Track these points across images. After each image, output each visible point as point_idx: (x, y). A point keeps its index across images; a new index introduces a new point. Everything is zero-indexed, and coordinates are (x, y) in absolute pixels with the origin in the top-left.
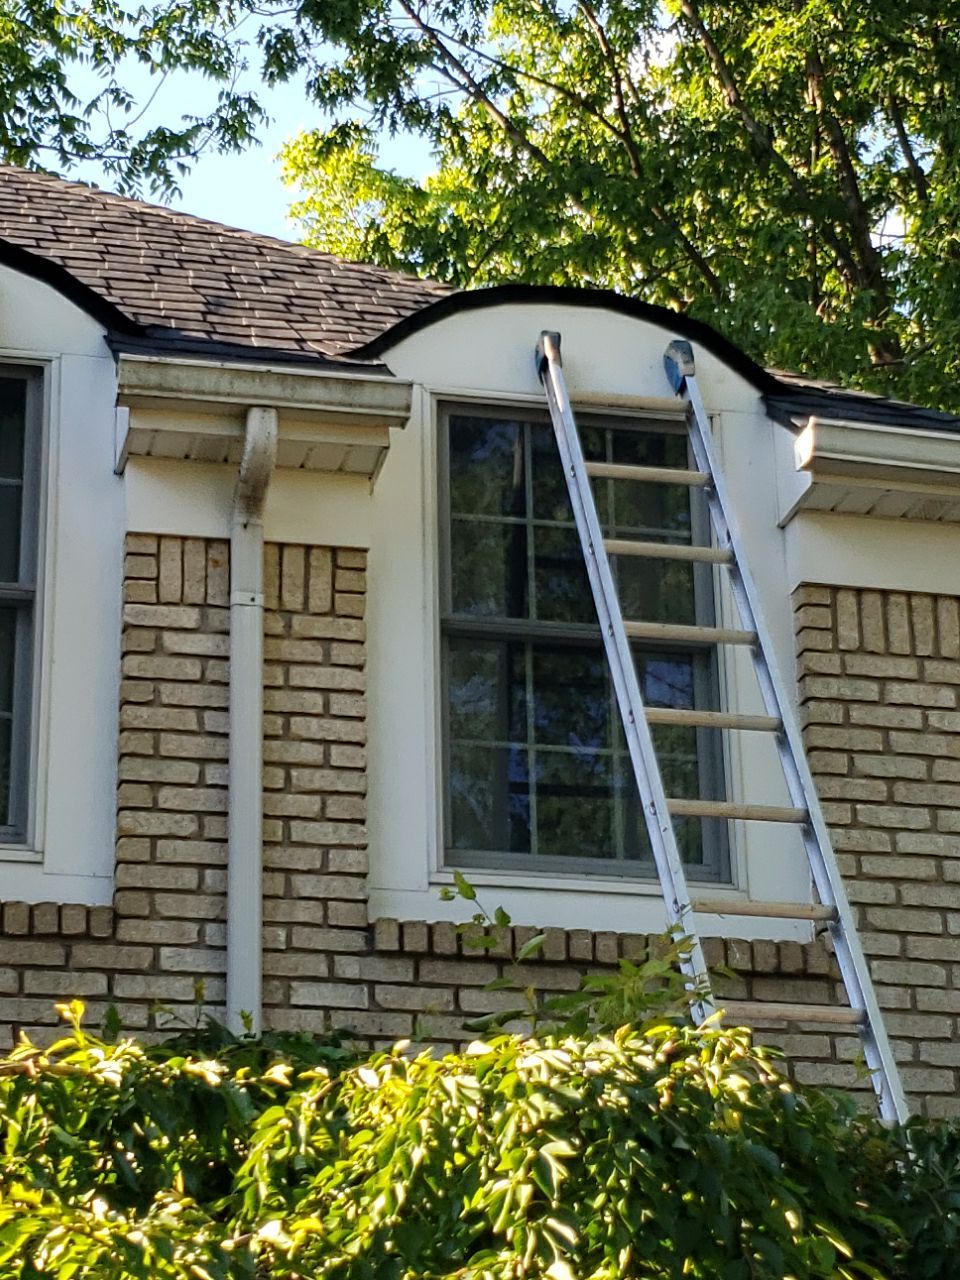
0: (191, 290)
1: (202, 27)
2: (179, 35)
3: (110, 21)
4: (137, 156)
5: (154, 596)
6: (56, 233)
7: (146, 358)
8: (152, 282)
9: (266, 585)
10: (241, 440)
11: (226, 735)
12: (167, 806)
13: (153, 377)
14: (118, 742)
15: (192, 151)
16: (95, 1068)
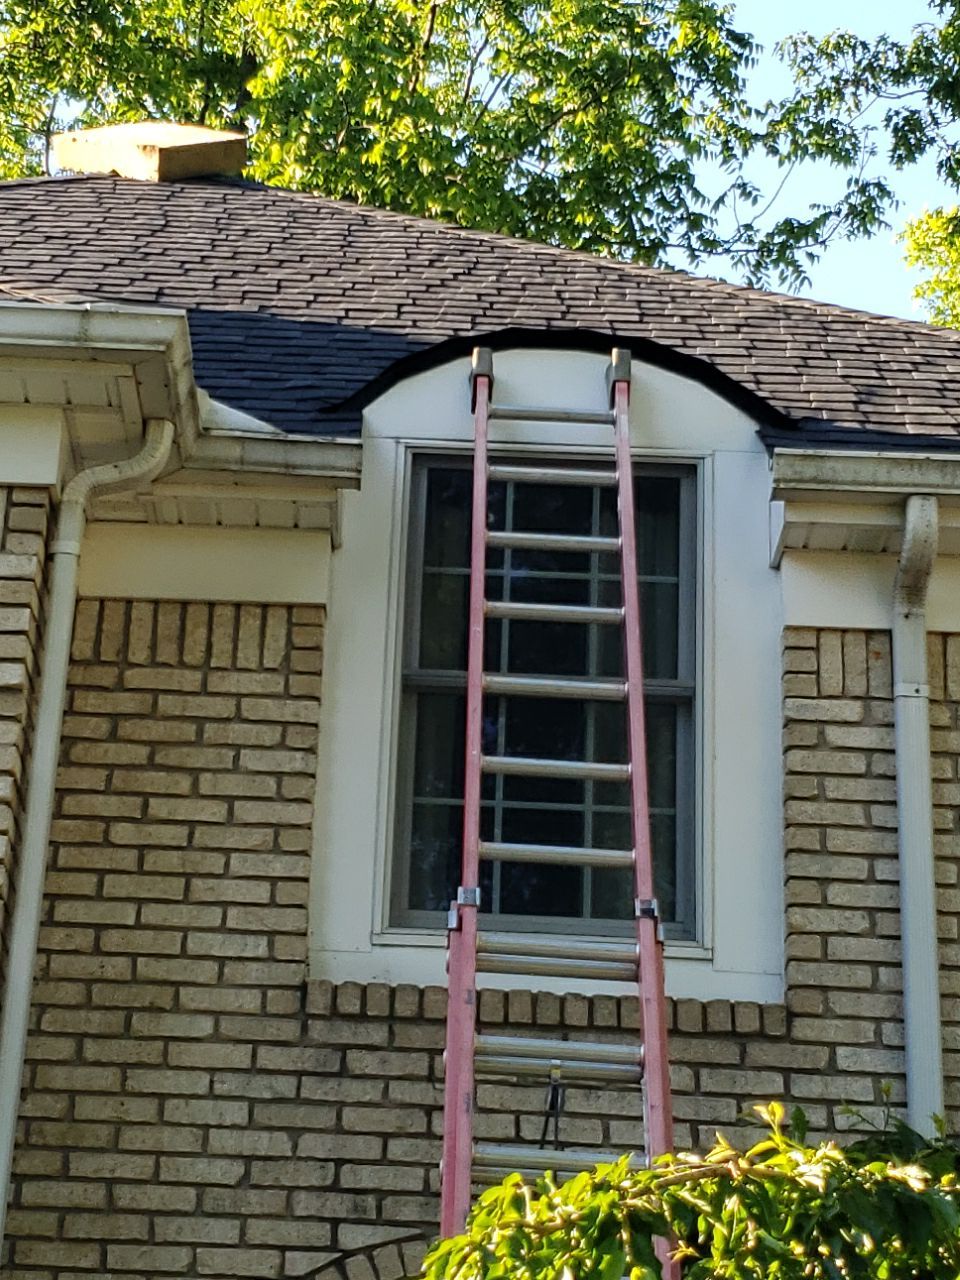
0: (840, 380)
1: (827, 116)
2: (807, 125)
3: (737, 117)
4: (765, 248)
5: (816, 689)
6: (701, 332)
7: (800, 451)
8: (801, 375)
9: (932, 675)
10: (901, 530)
11: (895, 830)
12: (838, 901)
13: (810, 470)
14: (784, 837)
15: (820, 240)
16: (795, 1172)
